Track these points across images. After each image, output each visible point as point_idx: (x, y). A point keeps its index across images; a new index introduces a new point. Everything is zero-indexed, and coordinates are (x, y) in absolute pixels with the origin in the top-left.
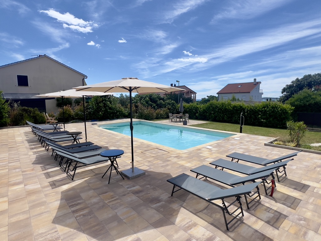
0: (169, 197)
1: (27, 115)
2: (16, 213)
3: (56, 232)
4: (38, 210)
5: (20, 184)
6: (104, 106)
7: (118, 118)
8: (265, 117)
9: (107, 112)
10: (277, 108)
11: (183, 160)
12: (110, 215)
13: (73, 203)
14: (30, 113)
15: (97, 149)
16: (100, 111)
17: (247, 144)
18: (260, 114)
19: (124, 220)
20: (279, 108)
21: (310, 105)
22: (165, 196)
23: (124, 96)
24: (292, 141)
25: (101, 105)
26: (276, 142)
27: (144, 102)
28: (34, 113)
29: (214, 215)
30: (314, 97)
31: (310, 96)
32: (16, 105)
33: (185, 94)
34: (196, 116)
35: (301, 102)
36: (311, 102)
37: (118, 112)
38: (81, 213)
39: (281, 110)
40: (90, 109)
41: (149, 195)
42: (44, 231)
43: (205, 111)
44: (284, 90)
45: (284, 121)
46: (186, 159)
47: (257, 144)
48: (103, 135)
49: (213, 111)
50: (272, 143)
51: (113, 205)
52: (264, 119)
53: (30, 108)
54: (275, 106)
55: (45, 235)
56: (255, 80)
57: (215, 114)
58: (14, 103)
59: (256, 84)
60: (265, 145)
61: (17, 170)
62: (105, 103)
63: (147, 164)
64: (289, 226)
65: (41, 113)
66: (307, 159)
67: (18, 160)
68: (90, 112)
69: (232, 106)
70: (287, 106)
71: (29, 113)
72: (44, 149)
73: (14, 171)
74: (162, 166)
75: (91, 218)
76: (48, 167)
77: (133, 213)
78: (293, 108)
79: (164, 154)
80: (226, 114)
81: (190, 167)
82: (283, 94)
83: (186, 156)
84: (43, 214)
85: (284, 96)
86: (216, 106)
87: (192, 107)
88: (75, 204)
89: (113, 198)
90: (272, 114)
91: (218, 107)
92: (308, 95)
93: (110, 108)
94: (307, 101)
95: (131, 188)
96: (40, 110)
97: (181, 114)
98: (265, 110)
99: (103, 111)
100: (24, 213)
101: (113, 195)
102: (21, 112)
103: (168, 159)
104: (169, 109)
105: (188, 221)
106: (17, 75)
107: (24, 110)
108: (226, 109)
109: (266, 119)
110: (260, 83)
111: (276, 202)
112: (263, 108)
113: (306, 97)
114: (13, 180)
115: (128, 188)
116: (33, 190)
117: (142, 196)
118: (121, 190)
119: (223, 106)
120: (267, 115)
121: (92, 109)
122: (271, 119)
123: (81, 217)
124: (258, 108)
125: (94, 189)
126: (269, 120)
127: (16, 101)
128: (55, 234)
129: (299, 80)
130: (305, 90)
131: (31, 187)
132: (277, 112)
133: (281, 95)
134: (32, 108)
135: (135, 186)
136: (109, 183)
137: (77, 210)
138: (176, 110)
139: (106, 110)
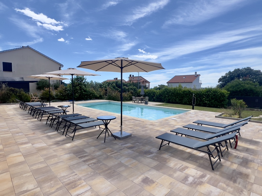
0: (158, 151)
1: (13, 94)
2: (35, 163)
3: (76, 175)
4: (53, 161)
5: (28, 143)
6: (80, 89)
7: (91, 99)
8: (208, 99)
9: (83, 93)
10: (217, 92)
11: (157, 127)
12: (116, 163)
13: (81, 156)
14: (17, 93)
15: (85, 118)
16: (76, 93)
17: (201, 116)
18: (204, 97)
19: (129, 166)
20: (218, 93)
21: (240, 91)
22: (155, 150)
23: (93, 83)
24: (236, 114)
25: (78, 88)
26: (224, 115)
27: (111, 87)
28: (20, 93)
29: (198, 161)
30: (243, 85)
31: (240, 84)
32: (4, 86)
33: (141, 83)
34: (154, 99)
35: (233, 89)
36: (241, 88)
37: (91, 94)
38: (91, 162)
39: (220, 94)
40: (68, 91)
41: (141, 149)
42: (65, 175)
43: (161, 94)
44: (220, 80)
45: (222, 102)
46: (159, 126)
47: (209, 116)
48: (82, 110)
49: (167, 94)
50: (220, 115)
51: (115, 156)
52: (207, 101)
53: (16, 89)
54: (216, 91)
55: (68, 177)
56: (196, 73)
57: (169, 97)
58: (2, 84)
59: (197, 76)
60: (216, 117)
61: (20, 134)
62: (81, 87)
63: (129, 129)
64: (257, 166)
65: (26, 93)
66: (250, 125)
67: (17, 127)
68: (68, 93)
69: (182, 91)
70: (224, 91)
71: (15, 93)
72: (36, 120)
73: (17, 135)
74: (142, 131)
75: (101, 165)
76: (46, 132)
77: (134, 161)
78: (229, 92)
79: (140, 123)
80: (177, 98)
81: (165, 131)
82: (220, 83)
83: (159, 124)
84: (59, 163)
85: (220, 84)
86: (170, 91)
87: (150, 92)
88: (82, 156)
89: (113, 151)
90: (213, 97)
91: (171, 92)
92: (239, 83)
93: (85, 91)
94: (238, 88)
95: (124, 145)
96: (25, 90)
97: (142, 97)
98: (208, 94)
99: (79, 93)
100: (41, 163)
101: (111, 150)
102: (8, 92)
103: (145, 126)
104: (132, 93)
105: (180, 165)
106: (3, 62)
107: (11, 90)
108: (177, 93)
109: (210, 101)
110: (200, 75)
111: (240, 152)
112: (207, 92)
113: (237, 85)
114: (20, 141)
115: (122, 145)
116: (41, 147)
117: (136, 150)
118: (117, 147)
119: (175, 91)
120: (210, 98)
121: (69, 91)
122: (213, 101)
123: (93, 164)
124: (203, 93)
125: (94, 146)
126: (211, 102)
127: (4, 82)
128: (75, 176)
129: (231, 72)
130: (236, 80)
131: (38, 145)
132: (217, 95)
133: (218, 84)
134: (18, 89)
135: (127, 144)
136: (105, 142)
137: (87, 160)
138: (138, 94)
139: (81, 92)
